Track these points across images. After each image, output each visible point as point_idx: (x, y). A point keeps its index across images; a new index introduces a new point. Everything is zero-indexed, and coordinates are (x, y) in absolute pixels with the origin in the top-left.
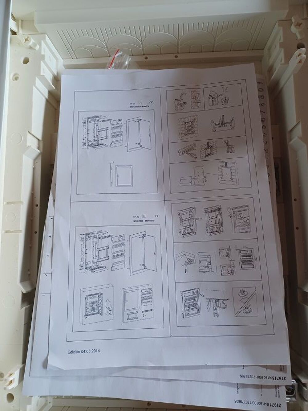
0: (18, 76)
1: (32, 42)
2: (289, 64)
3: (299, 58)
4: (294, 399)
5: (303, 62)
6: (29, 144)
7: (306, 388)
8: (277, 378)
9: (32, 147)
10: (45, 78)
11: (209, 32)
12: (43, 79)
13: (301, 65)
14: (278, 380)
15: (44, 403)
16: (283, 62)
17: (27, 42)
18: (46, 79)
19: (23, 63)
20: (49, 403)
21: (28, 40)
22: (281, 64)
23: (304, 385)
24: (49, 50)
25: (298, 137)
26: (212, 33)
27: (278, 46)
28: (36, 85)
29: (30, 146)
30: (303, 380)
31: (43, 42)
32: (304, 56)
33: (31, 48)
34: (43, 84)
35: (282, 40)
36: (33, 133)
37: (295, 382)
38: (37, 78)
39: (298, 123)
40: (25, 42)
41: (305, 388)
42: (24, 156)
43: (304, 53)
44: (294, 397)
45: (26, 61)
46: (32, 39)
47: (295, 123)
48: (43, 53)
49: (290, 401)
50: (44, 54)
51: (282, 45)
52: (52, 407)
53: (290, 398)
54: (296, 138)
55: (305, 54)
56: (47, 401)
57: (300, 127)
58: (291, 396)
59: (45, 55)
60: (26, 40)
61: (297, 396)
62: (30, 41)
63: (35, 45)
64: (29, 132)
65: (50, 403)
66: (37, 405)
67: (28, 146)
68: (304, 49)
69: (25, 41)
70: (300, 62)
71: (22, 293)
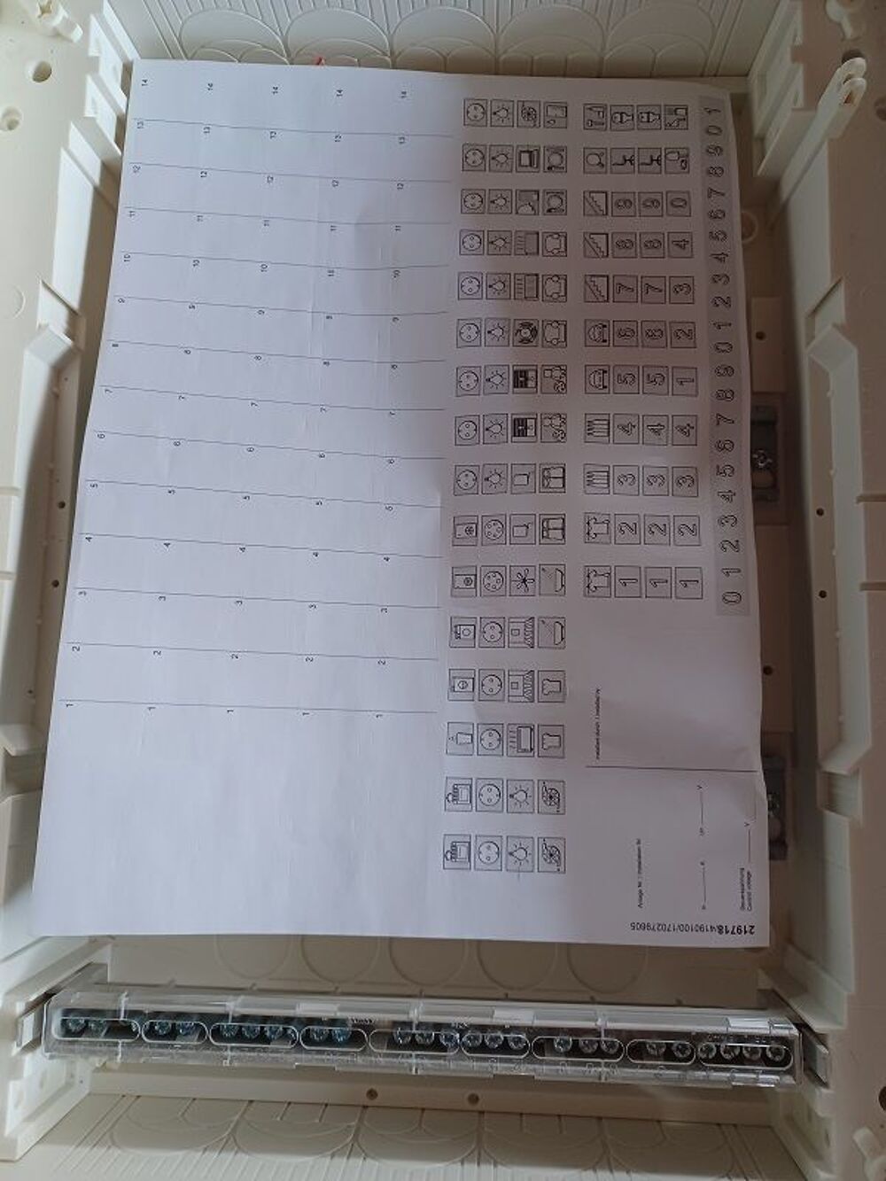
0: (17, 118)
1: (60, 16)
2: (816, 108)
3: (846, 88)
4: (788, 1080)
5: (857, 100)
6: (41, 319)
7: (827, 1048)
8: (730, 929)
9: (51, 327)
10: (97, 126)
11: (586, 11)
12: (90, 129)
13: (850, 110)
14: (733, 933)
15: (63, 1082)
16: (800, 103)
17: (45, 15)
18: (100, 130)
19: (31, 80)
20: (77, 1082)
21: (49, 12)
22: (794, 110)
23: (821, 1039)
24: (112, 44)
25: (835, 325)
26: (597, 16)
27: (788, 57)
28: (71, 146)
29: (47, 326)
30: (817, 1026)
31: (94, 21)
32: (861, 81)
33: (57, 34)
34: (89, 143)
35: (799, 40)
36: (54, 286)
37: (795, 1032)
38: (73, 126)
39: (834, 287)
40: (39, 17)
41: (822, 1049)
42: (27, 354)
43: (862, 74)
44: (790, 1072)
45: (42, 74)
46: (61, 8)
47: (828, 285)
48: (92, 52)
49: (778, 1084)
50: (97, 55)
51: (798, 55)
52: (89, 1094)
53: (778, 1077)
54: (829, 327)
55: (863, 77)
56: (72, 1076)
57: (840, 297)
58: (780, 1069)
59: (97, 58)
60: (44, 10)
61: (799, 1071)
62: (56, 13)
63: (71, 27)
64: (43, 283)
65: (81, 1082)
66: (41, 1085)
67: (40, 326)
68: (859, 61)
69: (39, 12)
70: (849, 100)
71: (7, 754)
